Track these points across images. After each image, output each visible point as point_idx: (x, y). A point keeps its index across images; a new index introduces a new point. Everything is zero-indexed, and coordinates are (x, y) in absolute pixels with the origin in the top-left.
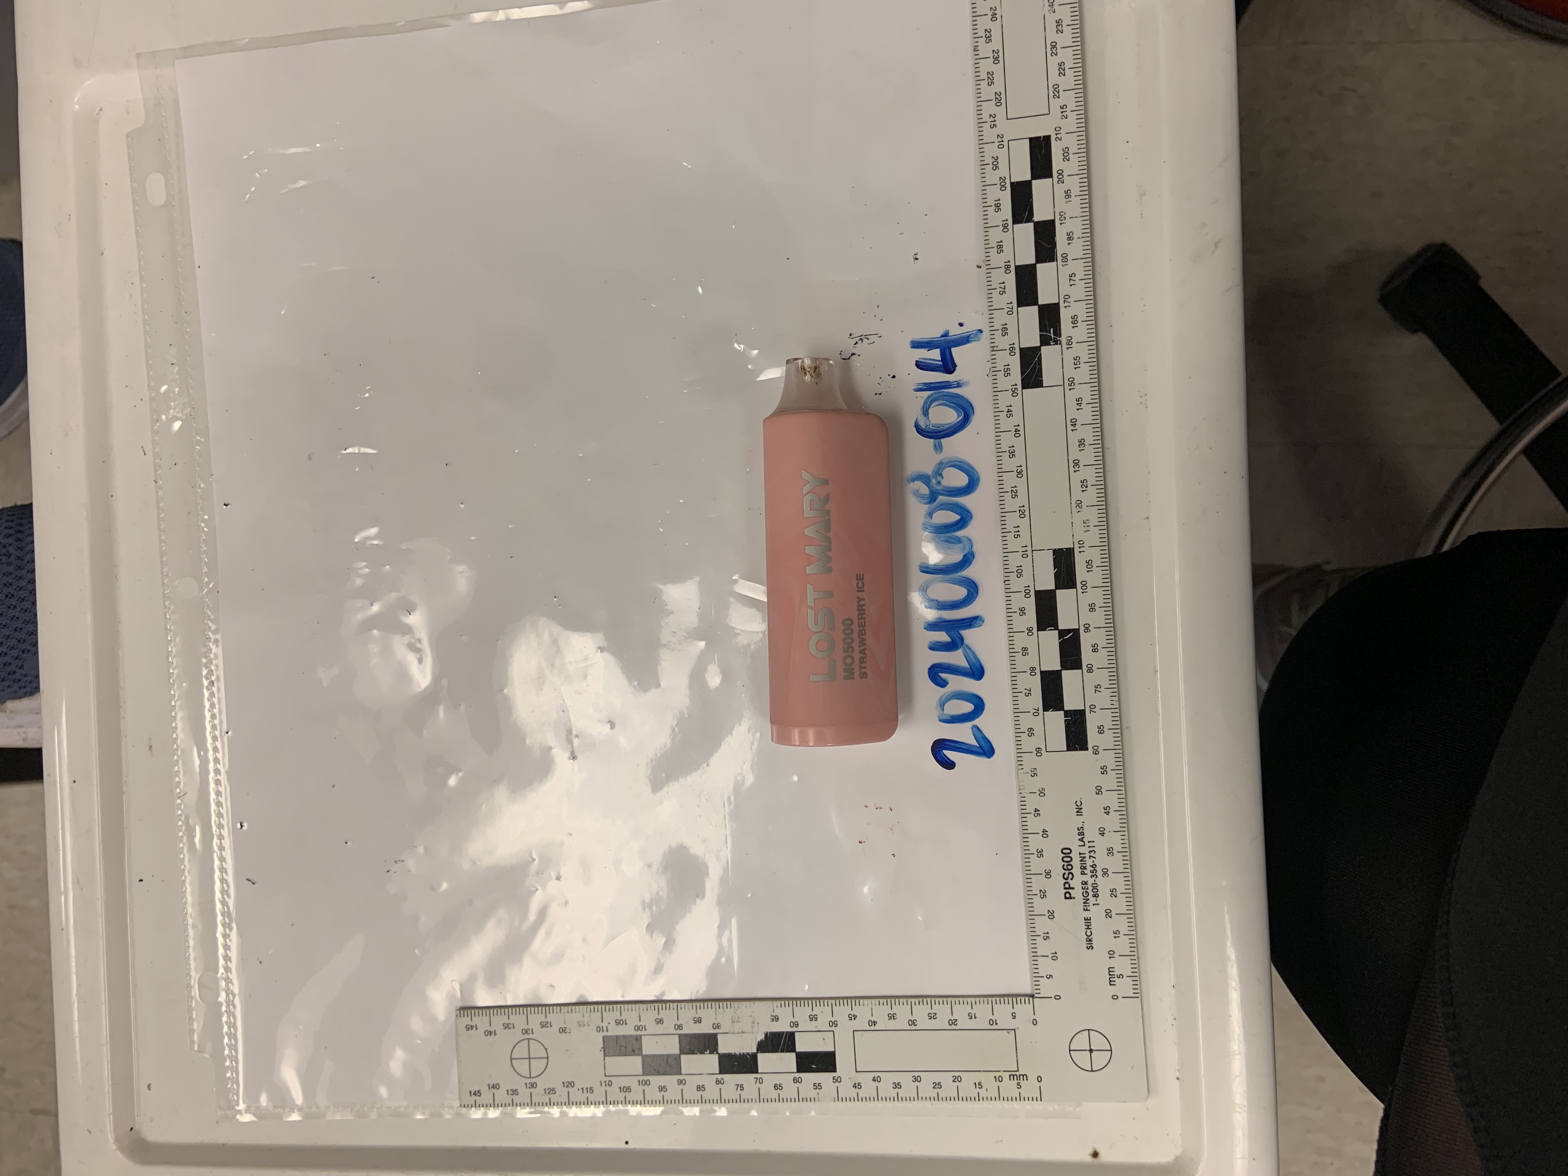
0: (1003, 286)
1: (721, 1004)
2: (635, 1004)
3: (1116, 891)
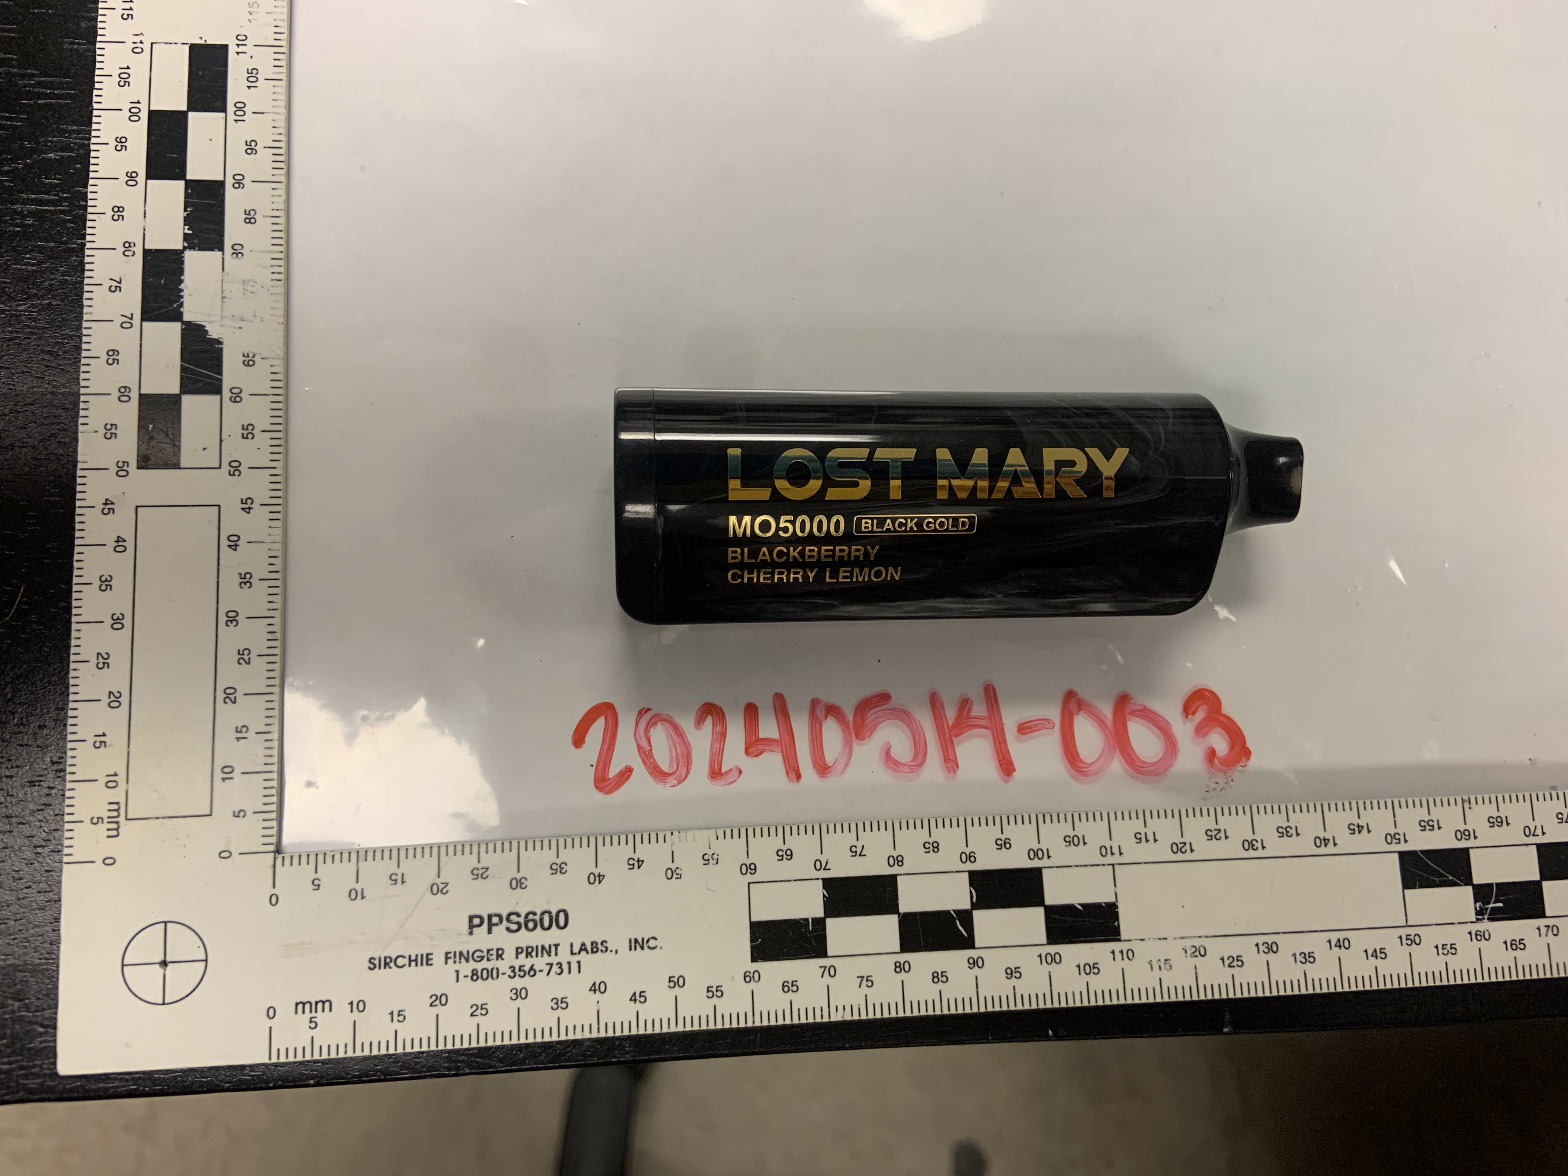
2: (286, 107)
3: (481, 1014)
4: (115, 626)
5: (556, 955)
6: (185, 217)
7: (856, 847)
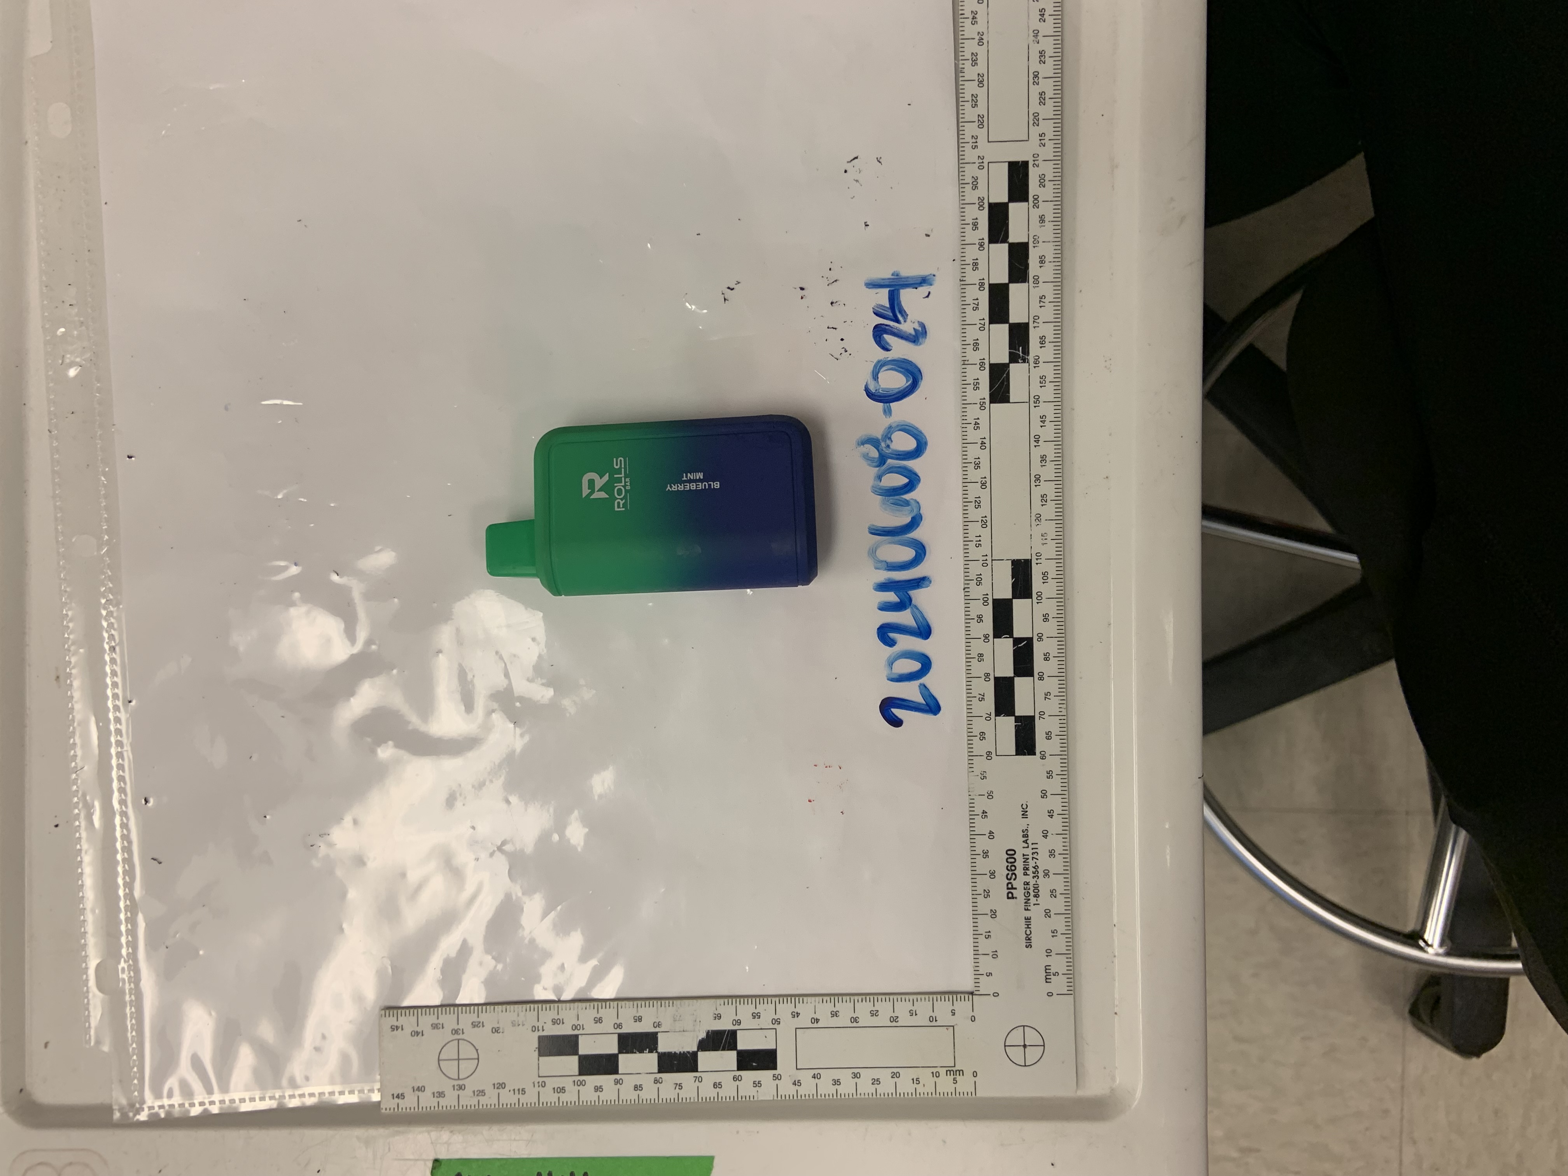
0: (976, 302)
1: (663, 1002)
2: (574, 1003)
3: (1055, 892)
4: (858, 1076)
5: (1028, 855)
6: (640, 1053)
7: (980, 698)
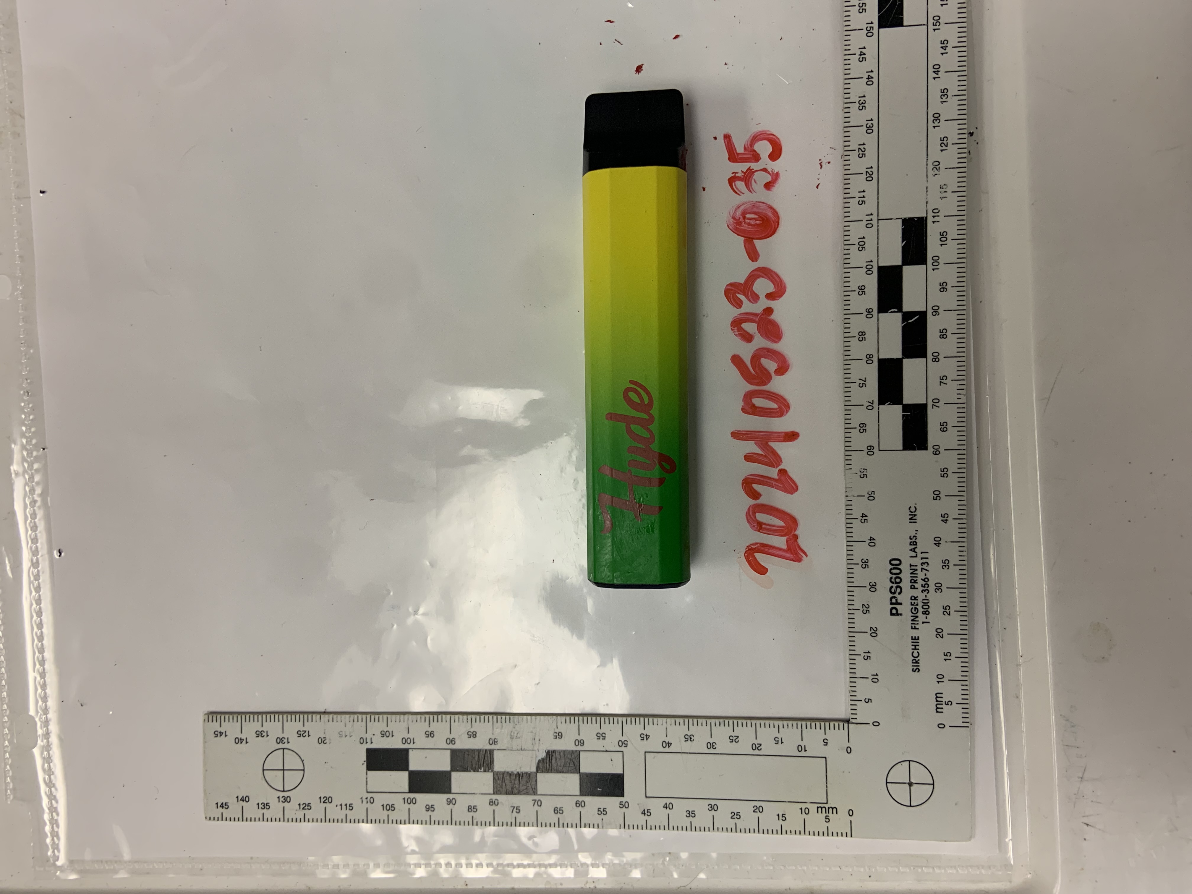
1: (499, 717)
2: (403, 715)
3: (949, 609)
4: (716, 809)
5: (916, 566)
6: (474, 771)
7: (860, 384)
